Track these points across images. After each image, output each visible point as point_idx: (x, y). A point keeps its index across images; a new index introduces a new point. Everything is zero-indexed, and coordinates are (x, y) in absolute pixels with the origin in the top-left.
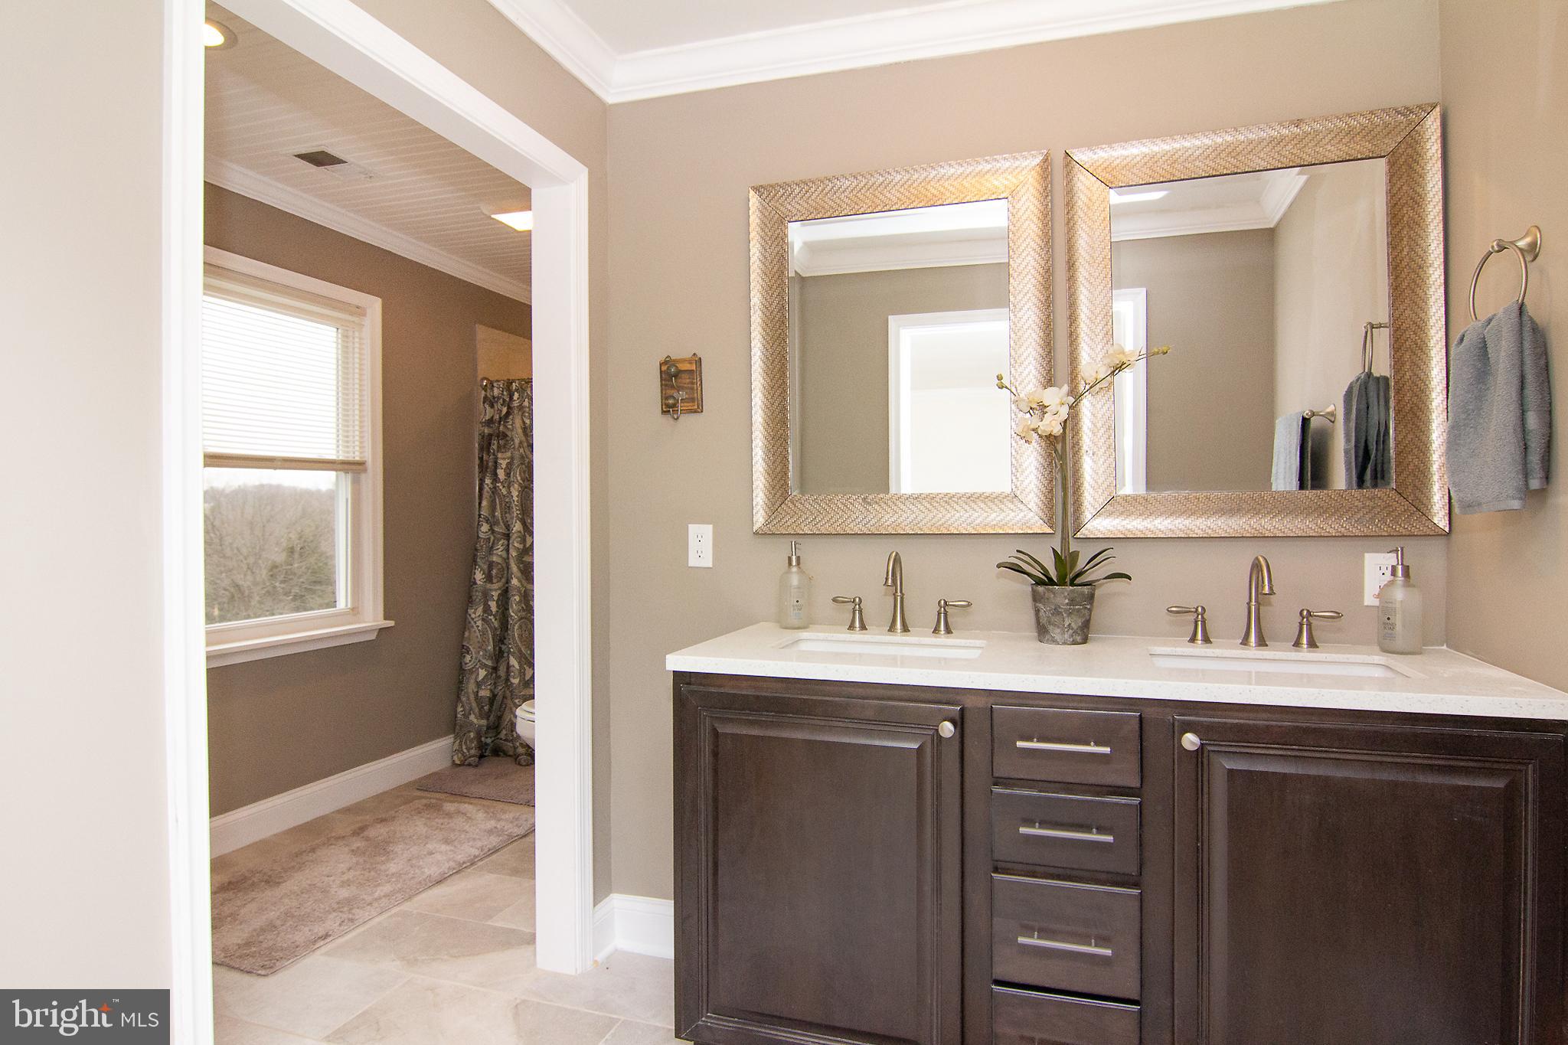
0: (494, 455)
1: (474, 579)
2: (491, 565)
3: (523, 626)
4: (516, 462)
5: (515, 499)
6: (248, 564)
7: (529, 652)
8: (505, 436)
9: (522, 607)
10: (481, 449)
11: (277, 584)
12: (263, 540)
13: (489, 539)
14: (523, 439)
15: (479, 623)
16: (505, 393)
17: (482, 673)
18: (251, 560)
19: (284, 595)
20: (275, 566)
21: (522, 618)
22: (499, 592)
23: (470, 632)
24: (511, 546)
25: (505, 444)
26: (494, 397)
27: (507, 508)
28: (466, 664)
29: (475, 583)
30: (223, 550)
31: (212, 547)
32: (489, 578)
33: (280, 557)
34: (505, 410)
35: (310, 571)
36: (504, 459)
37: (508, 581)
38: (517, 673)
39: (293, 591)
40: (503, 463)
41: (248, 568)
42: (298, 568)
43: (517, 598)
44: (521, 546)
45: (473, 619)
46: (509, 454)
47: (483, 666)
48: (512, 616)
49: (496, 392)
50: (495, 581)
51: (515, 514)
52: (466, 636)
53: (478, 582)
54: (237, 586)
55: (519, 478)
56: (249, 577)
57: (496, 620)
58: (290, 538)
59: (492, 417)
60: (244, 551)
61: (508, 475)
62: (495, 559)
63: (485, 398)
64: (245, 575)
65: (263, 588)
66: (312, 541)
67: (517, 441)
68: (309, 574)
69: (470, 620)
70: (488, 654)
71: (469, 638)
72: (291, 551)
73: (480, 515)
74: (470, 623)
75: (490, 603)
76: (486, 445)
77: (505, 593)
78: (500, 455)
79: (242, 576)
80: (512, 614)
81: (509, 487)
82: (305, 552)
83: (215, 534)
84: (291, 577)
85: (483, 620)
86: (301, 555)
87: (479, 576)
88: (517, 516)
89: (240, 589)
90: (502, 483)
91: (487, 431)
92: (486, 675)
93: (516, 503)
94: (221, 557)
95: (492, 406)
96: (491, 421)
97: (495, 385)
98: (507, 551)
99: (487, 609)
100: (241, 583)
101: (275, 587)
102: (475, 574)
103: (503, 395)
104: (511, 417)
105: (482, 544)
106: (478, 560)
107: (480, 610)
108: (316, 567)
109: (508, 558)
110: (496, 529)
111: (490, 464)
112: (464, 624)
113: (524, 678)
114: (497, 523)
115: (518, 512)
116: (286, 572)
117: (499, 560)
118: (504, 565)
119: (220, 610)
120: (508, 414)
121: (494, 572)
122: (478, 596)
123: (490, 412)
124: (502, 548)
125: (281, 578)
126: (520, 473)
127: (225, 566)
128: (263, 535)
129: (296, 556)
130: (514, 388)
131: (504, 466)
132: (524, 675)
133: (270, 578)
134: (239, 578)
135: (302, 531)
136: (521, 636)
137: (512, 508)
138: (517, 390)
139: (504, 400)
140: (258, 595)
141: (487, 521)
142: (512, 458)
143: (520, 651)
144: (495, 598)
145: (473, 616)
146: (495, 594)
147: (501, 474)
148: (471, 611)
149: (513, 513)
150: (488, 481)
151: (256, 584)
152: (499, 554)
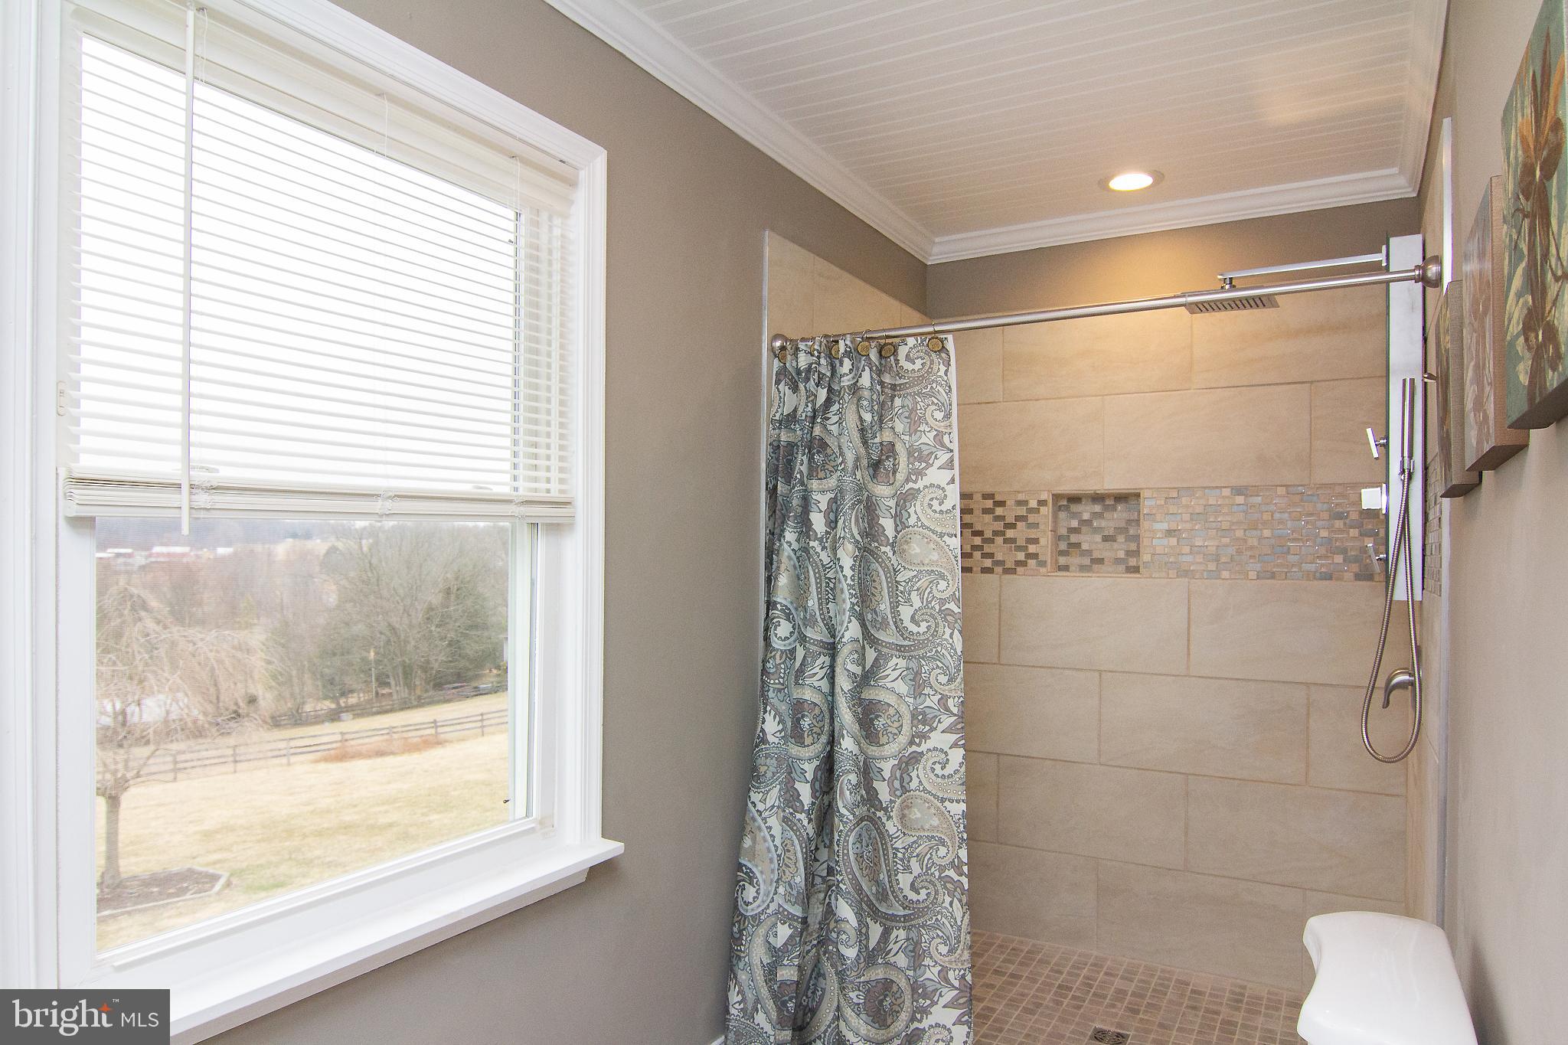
0: (802, 484)
1: (762, 730)
2: (798, 708)
3: (864, 834)
4: (849, 499)
5: (848, 572)
6: (405, 606)
7: (874, 888)
8: (823, 445)
9: (862, 796)
10: (773, 472)
11: (433, 628)
12: (420, 580)
13: (793, 651)
14: (862, 451)
15: (773, 822)
16: (823, 361)
17: (784, 932)
18: (408, 601)
19: (440, 640)
20: (431, 609)
21: (862, 820)
22: (816, 763)
23: (754, 840)
24: (838, 670)
25: (824, 463)
26: (799, 372)
27: (830, 592)
28: (747, 904)
29: (764, 741)
30: (379, 590)
31: (369, 587)
32: (796, 734)
33: (436, 599)
34: (822, 394)
35: (466, 614)
36: (823, 492)
37: (832, 741)
38: (853, 933)
39: (449, 635)
40: (822, 500)
41: (405, 610)
42: (456, 610)
43: (853, 778)
44: (858, 670)
45: (760, 813)
46: (832, 482)
47: (786, 918)
48: (842, 816)
49: (803, 361)
50: (808, 741)
51: (848, 606)
52: (745, 846)
53: (771, 739)
54: (393, 629)
55: (855, 532)
56: (406, 620)
57: (810, 820)
58: (447, 578)
59: (795, 410)
60: (401, 591)
61: (832, 524)
62: (808, 695)
63: (782, 373)
64: (401, 618)
65: (419, 632)
66: (469, 582)
67: (850, 457)
68: (464, 617)
69: (756, 815)
70: (794, 892)
71: (753, 856)
72: (448, 592)
73: (770, 605)
74: (754, 819)
75: (797, 785)
76: (782, 464)
77: (828, 767)
78: (814, 484)
79: (399, 619)
80: (844, 811)
81: (834, 550)
82: (461, 594)
83: (373, 573)
84: (447, 621)
85: (785, 820)
86: (457, 597)
87: (771, 726)
88: (852, 608)
89: (396, 633)
90: (821, 540)
91: (785, 437)
92: (791, 937)
93: (849, 581)
94: (377, 598)
95: (795, 389)
96: (790, 419)
97: (802, 346)
98: (831, 677)
99: (791, 798)
100: (397, 626)
101: (431, 631)
102: (764, 722)
103: (819, 364)
104: (835, 407)
105: (778, 662)
106: (771, 694)
107: (774, 796)
108: (472, 610)
109: (832, 693)
110: (809, 633)
111: (795, 502)
112: (739, 823)
113: (867, 947)
114: (809, 621)
115: (854, 600)
116: (442, 616)
117: (817, 698)
118: (825, 708)
119: (377, 653)
120: (828, 402)
121: (806, 723)
122: (768, 766)
123: (791, 401)
124: (821, 673)
125: (436, 621)
126: (857, 520)
127: (382, 608)
128: (420, 575)
129: (453, 597)
130: (842, 350)
131: (823, 506)
132: (867, 938)
133: (426, 621)
134: (394, 620)
135: (459, 571)
136: (859, 856)
137: (842, 591)
138: (847, 354)
139: (821, 377)
140: (414, 639)
141: (788, 617)
142: (840, 491)
143: (859, 889)
144: (809, 776)
145: (761, 806)
146: (810, 768)
147: (818, 522)
148: (755, 797)
149: (844, 601)
150: (790, 536)
151: (411, 626)
152: (816, 684)
